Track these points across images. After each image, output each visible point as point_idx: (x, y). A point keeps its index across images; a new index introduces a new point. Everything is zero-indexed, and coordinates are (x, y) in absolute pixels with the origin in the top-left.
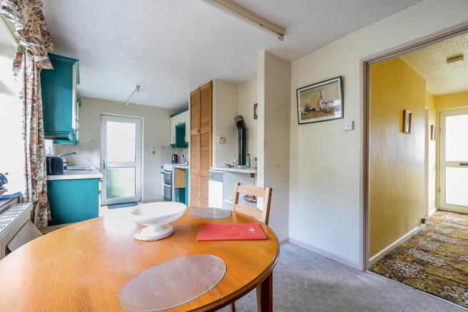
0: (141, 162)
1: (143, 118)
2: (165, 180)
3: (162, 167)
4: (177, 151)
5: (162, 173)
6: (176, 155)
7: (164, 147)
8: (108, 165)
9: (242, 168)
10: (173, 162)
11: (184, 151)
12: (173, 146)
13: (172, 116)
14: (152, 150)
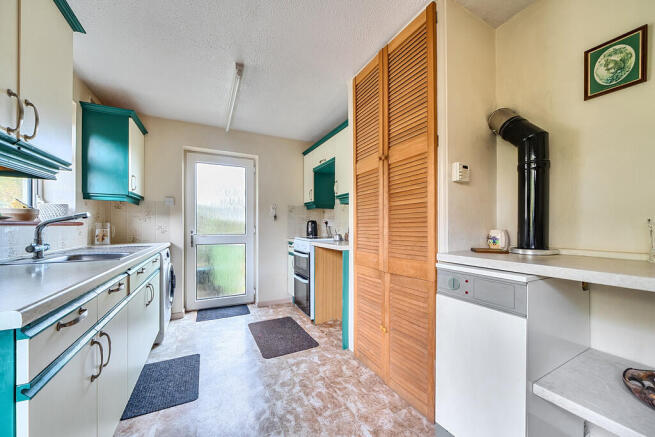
0: (255, 233)
1: (257, 157)
2: (296, 267)
3: (291, 243)
4: (314, 215)
5: (290, 254)
6: (314, 223)
7: (293, 208)
8: (199, 240)
9: (538, 261)
10: (308, 234)
11: (326, 215)
12: (308, 206)
13: (305, 153)
14: (272, 213)
